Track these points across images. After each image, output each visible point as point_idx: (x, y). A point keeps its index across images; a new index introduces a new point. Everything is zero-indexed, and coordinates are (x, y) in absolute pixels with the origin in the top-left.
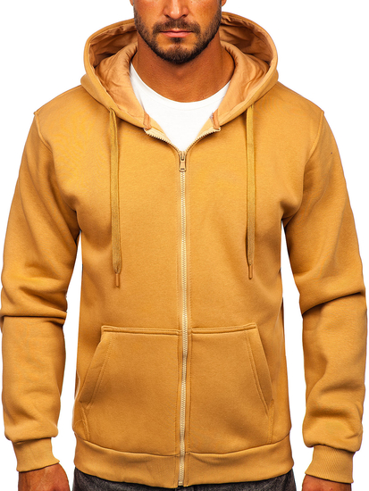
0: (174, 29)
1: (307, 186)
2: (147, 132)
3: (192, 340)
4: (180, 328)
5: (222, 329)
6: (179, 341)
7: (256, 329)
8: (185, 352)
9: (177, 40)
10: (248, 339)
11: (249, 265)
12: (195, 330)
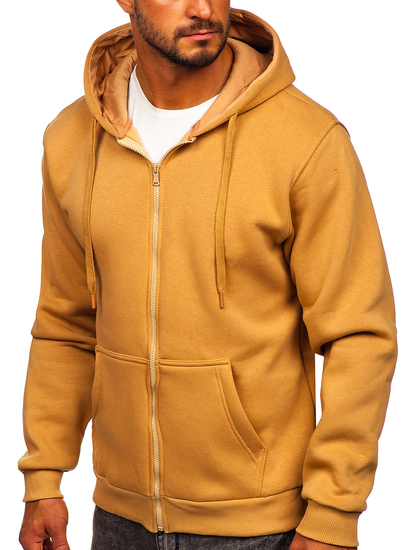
0: (202, 31)
3: (161, 372)
4: (148, 358)
5: (190, 362)
6: (148, 372)
7: (229, 366)
8: (153, 384)
9: (203, 44)
10: (220, 376)
11: (219, 293)
12: (163, 361)
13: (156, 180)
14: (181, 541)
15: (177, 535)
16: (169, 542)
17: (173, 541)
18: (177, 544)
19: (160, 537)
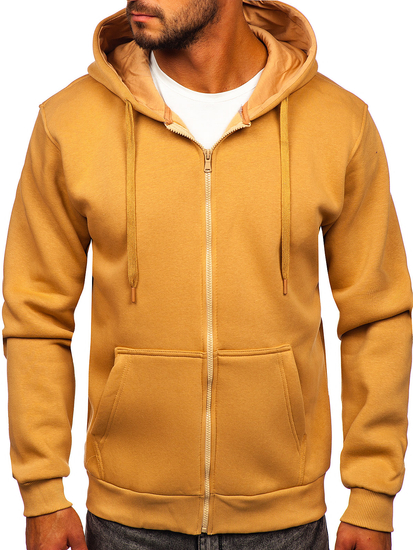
1: (349, 191)
2: (168, 127)
3: (218, 364)
4: (204, 350)
5: (252, 351)
6: (204, 365)
7: (291, 352)
8: (210, 377)
11: (283, 279)
12: (221, 352)
13: (208, 166)
14: (224, 543)
15: (220, 536)
16: (212, 545)
17: (216, 544)
18: (220, 546)
19: (203, 540)
